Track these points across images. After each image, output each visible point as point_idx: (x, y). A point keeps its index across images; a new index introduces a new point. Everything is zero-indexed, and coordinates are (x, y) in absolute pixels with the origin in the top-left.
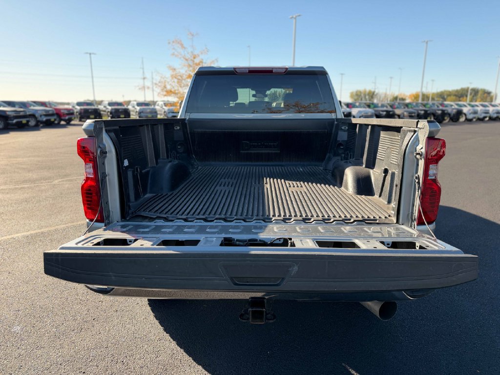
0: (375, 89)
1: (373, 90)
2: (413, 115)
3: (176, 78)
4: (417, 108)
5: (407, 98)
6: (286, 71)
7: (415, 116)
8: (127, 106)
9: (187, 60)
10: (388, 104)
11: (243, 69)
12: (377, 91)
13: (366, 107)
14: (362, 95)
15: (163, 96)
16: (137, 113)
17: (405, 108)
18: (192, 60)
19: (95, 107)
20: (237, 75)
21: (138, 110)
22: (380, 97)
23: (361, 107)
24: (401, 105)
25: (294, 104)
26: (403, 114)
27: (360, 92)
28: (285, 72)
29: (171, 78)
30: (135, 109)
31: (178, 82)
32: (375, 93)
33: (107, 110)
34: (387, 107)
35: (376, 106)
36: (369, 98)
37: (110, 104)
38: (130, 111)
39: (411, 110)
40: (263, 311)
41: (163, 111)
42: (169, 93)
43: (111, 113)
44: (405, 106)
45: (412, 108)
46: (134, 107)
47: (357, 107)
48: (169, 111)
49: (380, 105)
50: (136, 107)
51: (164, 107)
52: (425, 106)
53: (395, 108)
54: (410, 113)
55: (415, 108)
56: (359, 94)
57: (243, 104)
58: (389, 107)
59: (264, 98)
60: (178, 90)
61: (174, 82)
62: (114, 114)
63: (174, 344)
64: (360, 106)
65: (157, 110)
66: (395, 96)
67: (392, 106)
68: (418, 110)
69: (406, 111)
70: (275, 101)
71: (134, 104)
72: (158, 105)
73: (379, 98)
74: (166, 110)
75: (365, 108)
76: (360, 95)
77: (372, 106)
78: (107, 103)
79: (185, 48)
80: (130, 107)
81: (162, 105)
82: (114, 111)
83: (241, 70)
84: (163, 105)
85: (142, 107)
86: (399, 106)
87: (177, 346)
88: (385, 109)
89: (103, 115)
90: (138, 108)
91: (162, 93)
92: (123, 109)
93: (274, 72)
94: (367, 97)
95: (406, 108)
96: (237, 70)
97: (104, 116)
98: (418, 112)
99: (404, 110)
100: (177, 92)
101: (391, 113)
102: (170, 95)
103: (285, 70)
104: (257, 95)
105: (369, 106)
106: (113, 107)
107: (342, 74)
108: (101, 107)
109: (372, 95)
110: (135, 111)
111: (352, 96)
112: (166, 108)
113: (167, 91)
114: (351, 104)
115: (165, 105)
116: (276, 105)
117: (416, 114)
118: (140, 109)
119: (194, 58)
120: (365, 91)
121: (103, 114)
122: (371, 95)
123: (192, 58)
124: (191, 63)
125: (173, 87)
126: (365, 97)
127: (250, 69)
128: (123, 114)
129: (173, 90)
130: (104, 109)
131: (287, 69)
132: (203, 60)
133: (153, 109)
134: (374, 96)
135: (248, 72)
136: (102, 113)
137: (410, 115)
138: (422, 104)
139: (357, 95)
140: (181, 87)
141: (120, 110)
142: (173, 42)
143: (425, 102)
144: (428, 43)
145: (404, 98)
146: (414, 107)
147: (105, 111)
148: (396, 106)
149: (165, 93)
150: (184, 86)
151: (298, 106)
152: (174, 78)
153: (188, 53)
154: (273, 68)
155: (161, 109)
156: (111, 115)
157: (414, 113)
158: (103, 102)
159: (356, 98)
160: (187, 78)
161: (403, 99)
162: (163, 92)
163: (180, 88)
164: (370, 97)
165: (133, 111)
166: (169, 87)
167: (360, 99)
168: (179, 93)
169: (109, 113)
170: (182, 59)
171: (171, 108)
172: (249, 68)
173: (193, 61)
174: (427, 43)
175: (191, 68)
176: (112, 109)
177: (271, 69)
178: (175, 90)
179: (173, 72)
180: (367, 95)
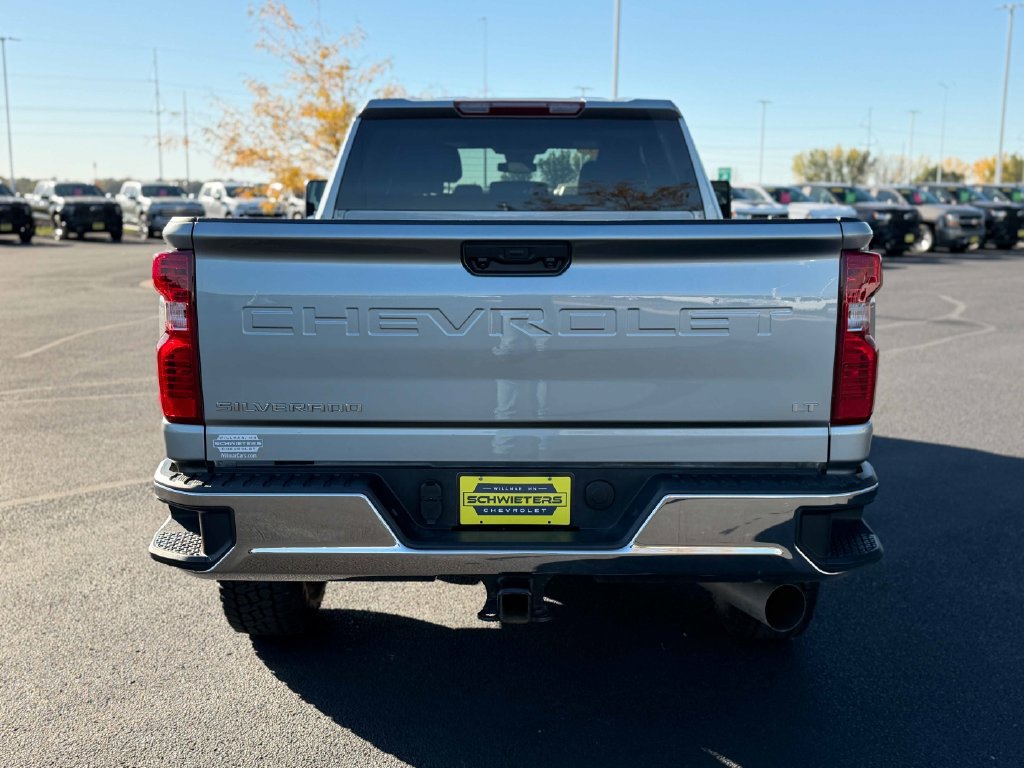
1: (862, 149)
2: (974, 222)
3: (268, 114)
4: (986, 203)
5: (967, 173)
6: (581, 109)
7: (979, 224)
8: (113, 196)
9: (301, 61)
10: (899, 190)
11: (478, 106)
12: (874, 152)
13: (833, 199)
14: (831, 163)
15: (228, 168)
16: (144, 217)
17: (948, 202)
18: (316, 62)
19: (17, 198)
20: (460, 117)
21: (145, 209)
22: (886, 171)
23: (817, 200)
24: (939, 194)
25: (611, 190)
26: (944, 219)
28: (578, 112)
29: (253, 115)
30: (139, 203)
31: (275, 126)
32: (870, 159)
33: (51, 209)
34: (895, 200)
35: (862, 197)
36: (851, 172)
37: (61, 190)
38: (121, 212)
39: (967, 208)
40: (526, 596)
41: (224, 210)
42: (247, 157)
43: (64, 216)
44: (950, 198)
45: (970, 201)
46: (133, 198)
47: (805, 200)
48: (242, 211)
49: (874, 194)
50: (141, 198)
51: (227, 199)
52: (1009, 195)
53: (920, 203)
54: (962, 218)
55: (980, 203)
56: (821, 160)
57: (475, 188)
58: (901, 199)
59: (529, 173)
60: (274, 149)
61: (262, 124)
62: (71, 219)
63: (326, 721)
64: (815, 197)
65: (206, 208)
66: (932, 166)
67: (910, 196)
68: (987, 209)
69: (951, 212)
70: (563, 182)
71: (133, 189)
72: (208, 193)
73: (881, 172)
74: (233, 209)
75: (831, 202)
76: (825, 165)
77: (850, 197)
78: (52, 185)
79: (296, 27)
80: (122, 199)
81: (218, 192)
82: (72, 209)
83: (471, 106)
84: (224, 193)
85: (158, 200)
86: (931, 197)
87: (333, 723)
88: (889, 204)
89: (39, 223)
90: (147, 202)
91: (225, 158)
92: (100, 205)
93: (551, 111)
94: (845, 170)
95: (954, 202)
96: (462, 107)
97: (41, 226)
98: (989, 214)
99: (948, 207)
100: (270, 153)
101: (907, 217)
102: (250, 164)
103: (578, 107)
104: (511, 166)
105: (841, 197)
106: (71, 199)
108: (33, 199)
109: (860, 164)
110: (138, 209)
111: (798, 168)
112: (233, 203)
113: (240, 153)
114: (787, 191)
115: (232, 192)
116: (565, 191)
117: (982, 221)
118: (153, 204)
119: (324, 56)
120: (840, 152)
121: (38, 219)
122: (857, 163)
123: (318, 58)
124: (315, 73)
125: (261, 143)
126: (839, 171)
127: (495, 105)
128: (99, 221)
129: (258, 149)
130: (42, 204)
131: (582, 104)
132: (349, 61)
133: (192, 204)
134: (866, 167)
135: (487, 111)
136: (36, 215)
137: (964, 222)
138: (1000, 189)
139: (814, 163)
140: (282, 140)
141: (93, 209)
142: (263, 10)
143: (1011, 185)
145: (958, 171)
146: (979, 199)
147: (44, 211)
148: (923, 197)
149: (233, 158)
150: (292, 138)
151: (625, 197)
152: (263, 115)
153: (306, 43)
154: (548, 103)
155: (218, 203)
156: (64, 224)
157: (978, 217)
158: (40, 184)
159: (811, 172)
160: (303, 114)
161: (956, 177)
162: (228, 154)
163: (280, 144)
164: (855, 170)
165: (132, 211)
166: (247, 142)
167: (823, 175)
168: (279, 157)
169: (57, 217)
170: (289, 59)
171: (253, 200)
172: (490, 103)
173: (322, 66)
175: (315, 87)
176: (67, 205)
177: (544, 105)
178: (266, 150)
179: (261, 95)
180: (845, 164)
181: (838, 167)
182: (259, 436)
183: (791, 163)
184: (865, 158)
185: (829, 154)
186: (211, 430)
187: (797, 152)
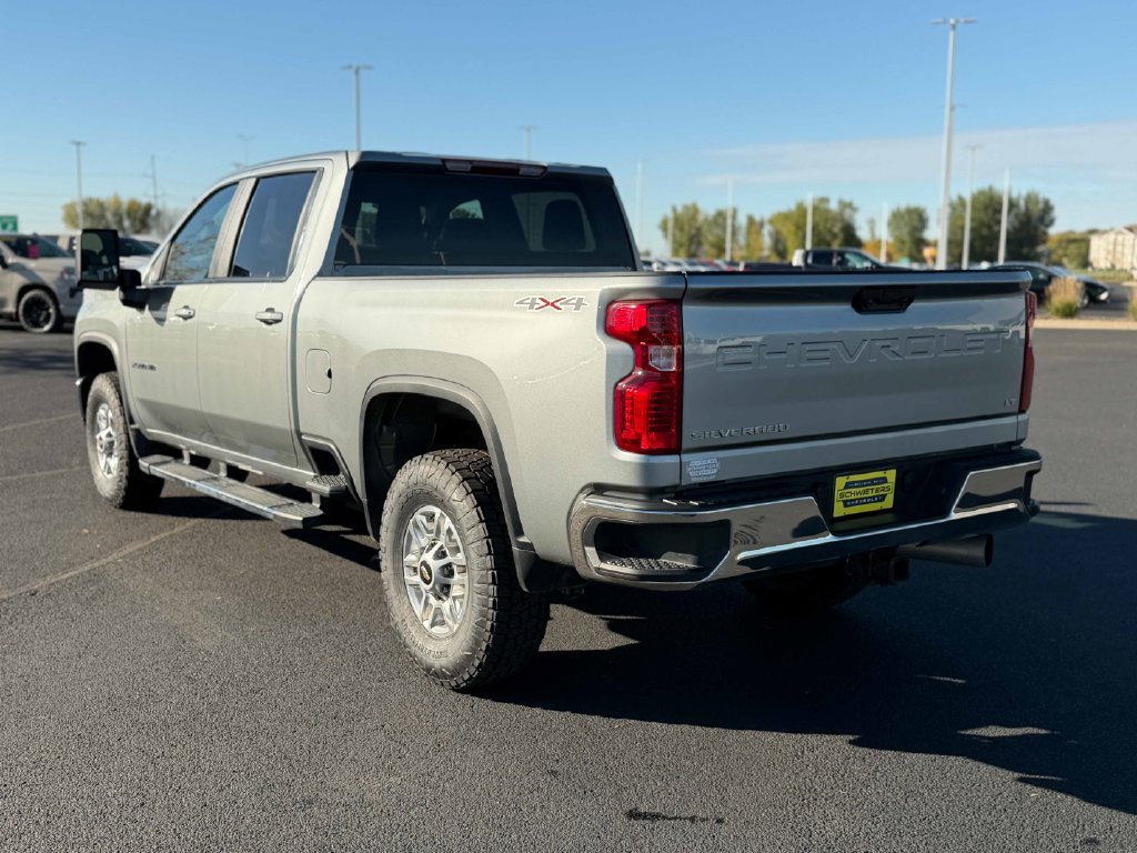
0: (156, 197)
1: (144, 200)
12: (159, 205)
27: (101, 205)
28: (542, 174)
56: (97, 211)
93: (521, 173)
96: (448, 165)
103: (541, 171)
107: (78, 144)
109: (143, 215)
120: (118, 203)
122: (140, 214)
127: (476, 164)
134: (151, 222)
135: (469, 170)
144: (361, 71)
172: (471, 162)
174: (357, 72)
177: (514, 167)
180: (125, 216)
181: (117, 218)
182: (719, 459)
183: (61, 213)
184: (148, 209)
185: (107, 205)
186: (685, 458)
187: (68, 200)
